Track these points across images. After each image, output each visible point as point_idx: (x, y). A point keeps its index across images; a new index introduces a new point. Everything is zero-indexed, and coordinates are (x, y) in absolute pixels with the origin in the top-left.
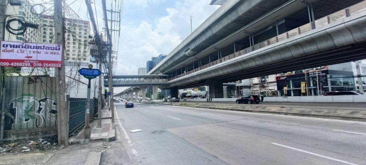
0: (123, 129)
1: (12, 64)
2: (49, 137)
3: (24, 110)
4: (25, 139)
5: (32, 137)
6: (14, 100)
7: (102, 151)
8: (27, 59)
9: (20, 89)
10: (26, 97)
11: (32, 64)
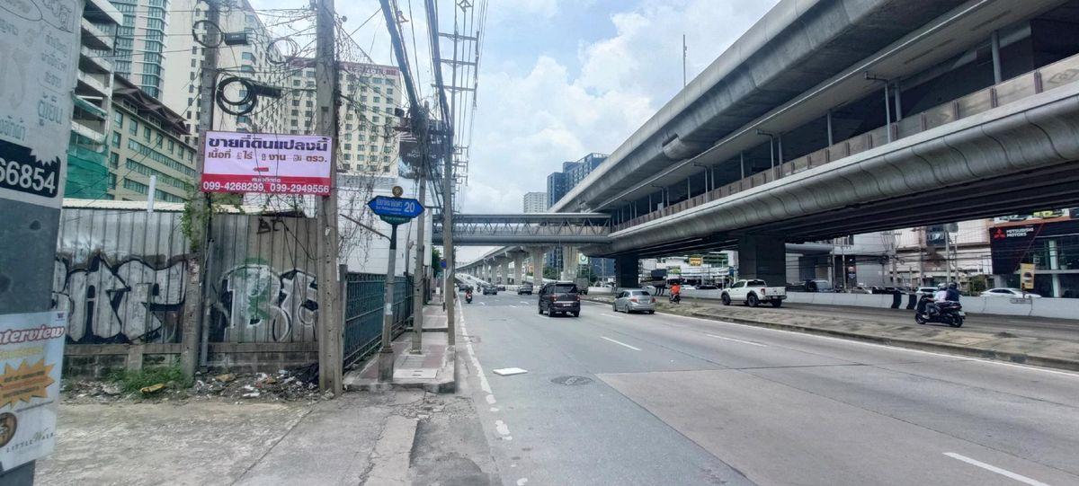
0: (477, 364)
1: (227, 186)
2: (299, 369)
3: (250, 298)
4: (250, 367)
5: (264, 364)
6: (229, 271)
7: (420, 416)
8: (257, 173)
9: (241, 246)
10: (255, 265)
11: (267, 187)
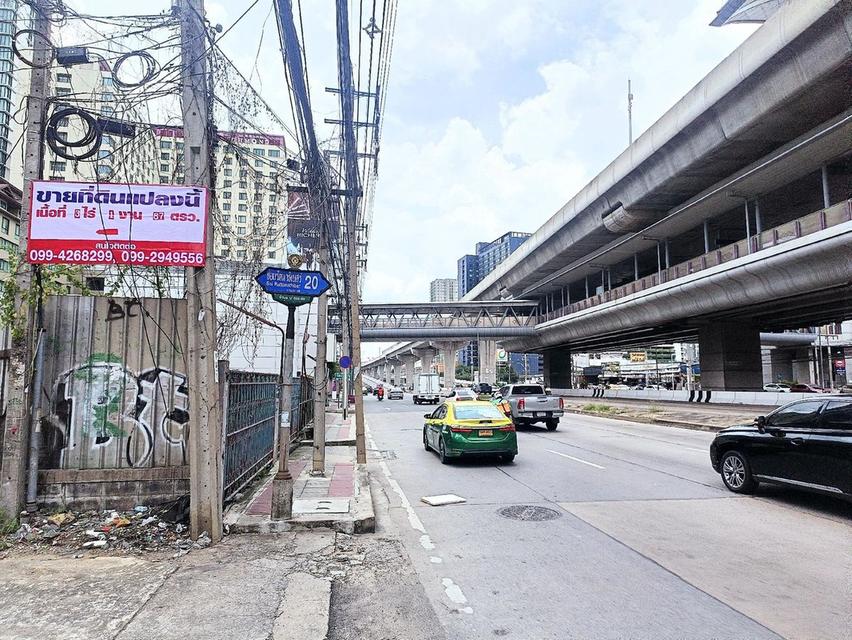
0: (397, 489)
1: (63, 256)
2: (163, 503)
3: (95, 408)
4: (95, 502)
5: (115, 498)
6: (67, 371)
7: (333, 572)
8: (103, 237)
9: (84, 337)
10: (103, 363)
11: (117, 256)
